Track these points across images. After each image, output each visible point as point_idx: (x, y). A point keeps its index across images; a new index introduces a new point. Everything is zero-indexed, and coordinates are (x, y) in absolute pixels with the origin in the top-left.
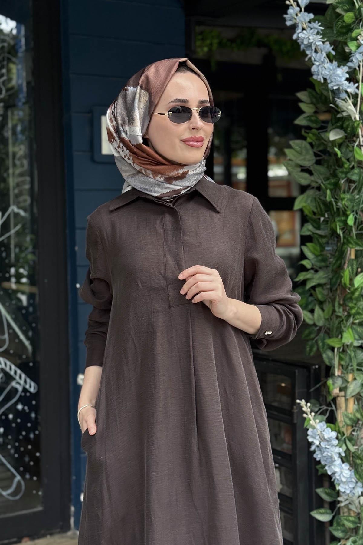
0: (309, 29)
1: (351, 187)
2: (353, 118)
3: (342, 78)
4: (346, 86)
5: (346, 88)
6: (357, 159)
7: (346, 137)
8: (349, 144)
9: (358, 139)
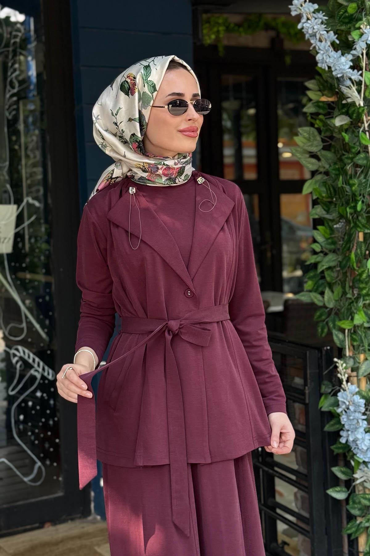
0: (314, 19)
1: (357, 171)
2: (357, 104)
3: (346, 67)
4: (349, 74)
5: (350, 75)
6: (362, 144)
7: (352, 123)
8: (355, 130)
9: (363, 125)
